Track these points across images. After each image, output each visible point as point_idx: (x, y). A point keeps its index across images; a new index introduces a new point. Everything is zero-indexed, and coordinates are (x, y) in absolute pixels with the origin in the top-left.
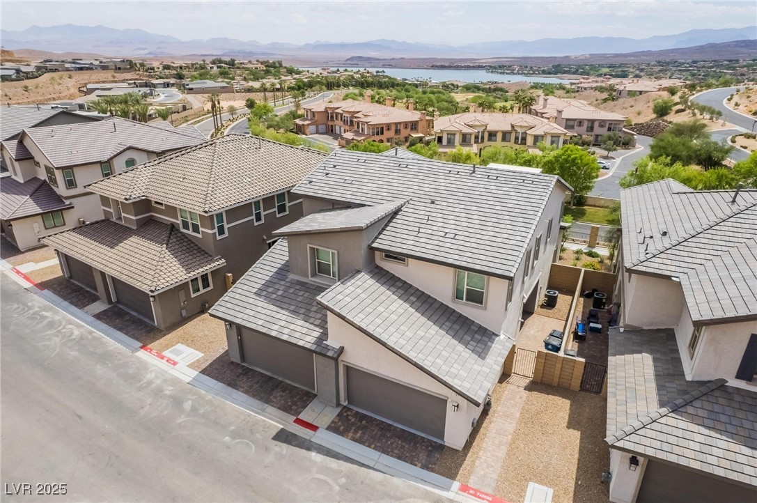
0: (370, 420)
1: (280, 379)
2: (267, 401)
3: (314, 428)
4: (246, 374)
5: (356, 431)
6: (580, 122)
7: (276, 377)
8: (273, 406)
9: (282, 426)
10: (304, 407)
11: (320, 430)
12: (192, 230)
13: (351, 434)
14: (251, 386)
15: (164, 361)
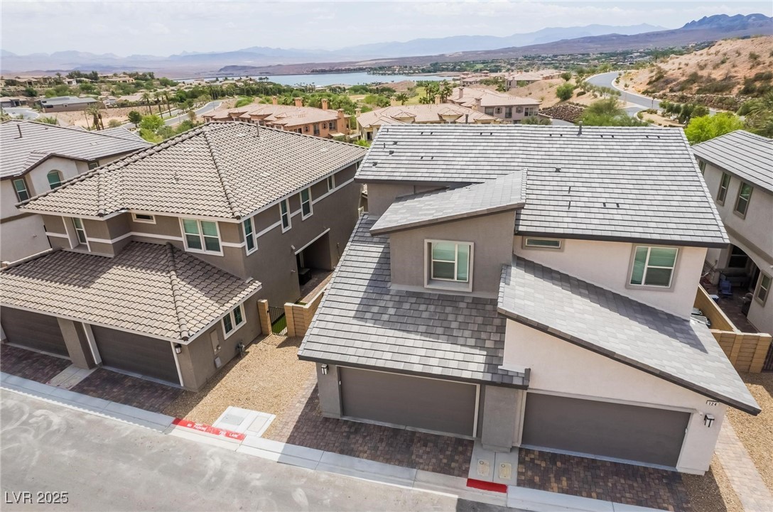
0: (565, 459)
1: (409, 428)
2: (412, 465)
3: (502, 488)
4: (356, 432)
5: (558, 480)
6: (499, 109)
7: (402, 427)
8: (423, 469)
9: (456, 497)
10: (468, 461)
11: (510, 489)
12: (208, 248)
13: (554, 485)
14: (376, 448)
15: (222, 436)
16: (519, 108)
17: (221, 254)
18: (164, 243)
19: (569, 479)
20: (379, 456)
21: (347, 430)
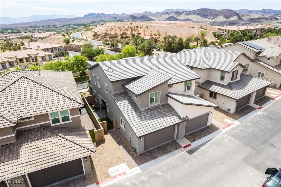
0: (193, 133)
1: (160, 145)
2: (171, 151)
3: (189, 145)
4: (151, 153)
5: (196, 138)
6: (48, 50)
7: (159, 146)
8: (173, 151)
9: (185, 152)
10: (179, 144)
11: (191, 144)
12: (63, 121)
13: (196, 139)
14: (159, 153)
15: (118, 177)
16: (56, 48)
17: (71, 121)
18: (39, 127)
19: (197, 137)
20: (162, 154)
21: (148, 154)
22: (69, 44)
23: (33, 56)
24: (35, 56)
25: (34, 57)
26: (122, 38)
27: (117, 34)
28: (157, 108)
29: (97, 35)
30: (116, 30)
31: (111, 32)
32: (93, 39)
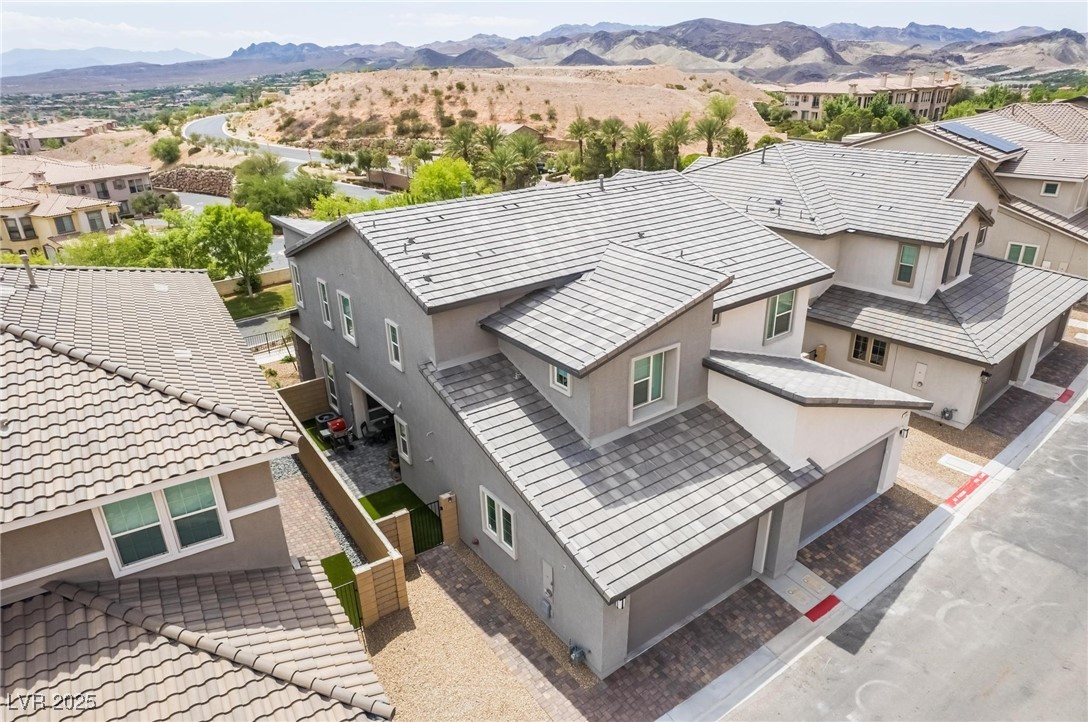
1: (697, 614)
2: (754, 645)
3: (830, 602)
4: (662, 662)
5: (849, 560)
6: (83, 187)
7: (691, 619)
8: (767, 640)
9: (822, 639)
10: (781, 601)
11: (838, 593)
13: (851, 565)
14: (704, 661)
16: (118, 182)
18: (37, 591)
19: (852, 553)
20: (718, 665)
21: (649, 669)
22: (179, 163)
23: (11, 215)
24: (22, 215)
25: (21, 219)
26: (402, 132)
27: (381, 120)
28: (663, 429)
29: (295, 124)
30: (374, 100)
31: (353, 110)
32: (280, 142)
